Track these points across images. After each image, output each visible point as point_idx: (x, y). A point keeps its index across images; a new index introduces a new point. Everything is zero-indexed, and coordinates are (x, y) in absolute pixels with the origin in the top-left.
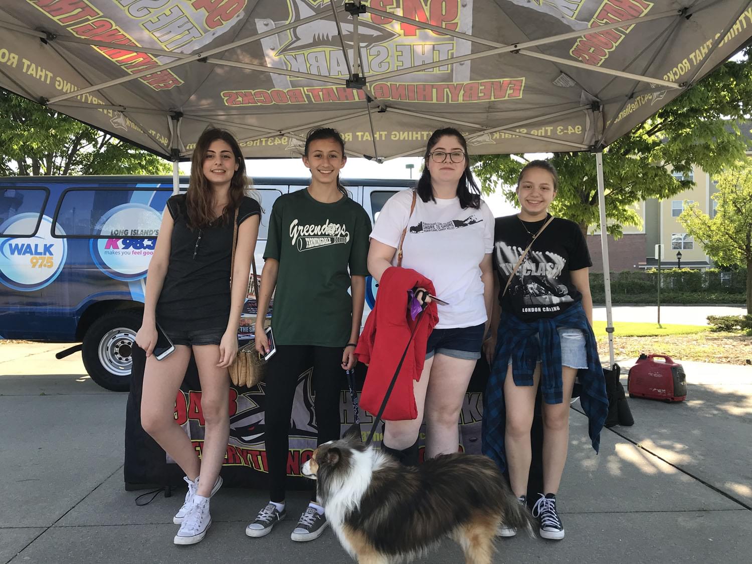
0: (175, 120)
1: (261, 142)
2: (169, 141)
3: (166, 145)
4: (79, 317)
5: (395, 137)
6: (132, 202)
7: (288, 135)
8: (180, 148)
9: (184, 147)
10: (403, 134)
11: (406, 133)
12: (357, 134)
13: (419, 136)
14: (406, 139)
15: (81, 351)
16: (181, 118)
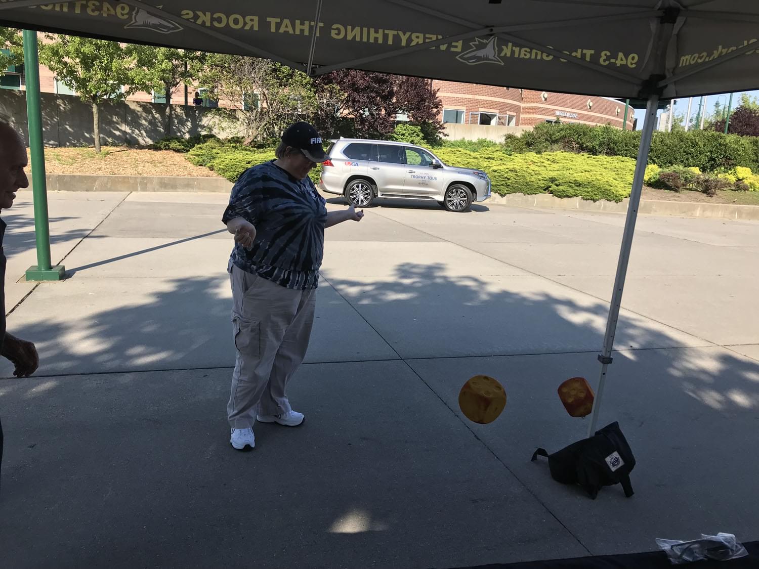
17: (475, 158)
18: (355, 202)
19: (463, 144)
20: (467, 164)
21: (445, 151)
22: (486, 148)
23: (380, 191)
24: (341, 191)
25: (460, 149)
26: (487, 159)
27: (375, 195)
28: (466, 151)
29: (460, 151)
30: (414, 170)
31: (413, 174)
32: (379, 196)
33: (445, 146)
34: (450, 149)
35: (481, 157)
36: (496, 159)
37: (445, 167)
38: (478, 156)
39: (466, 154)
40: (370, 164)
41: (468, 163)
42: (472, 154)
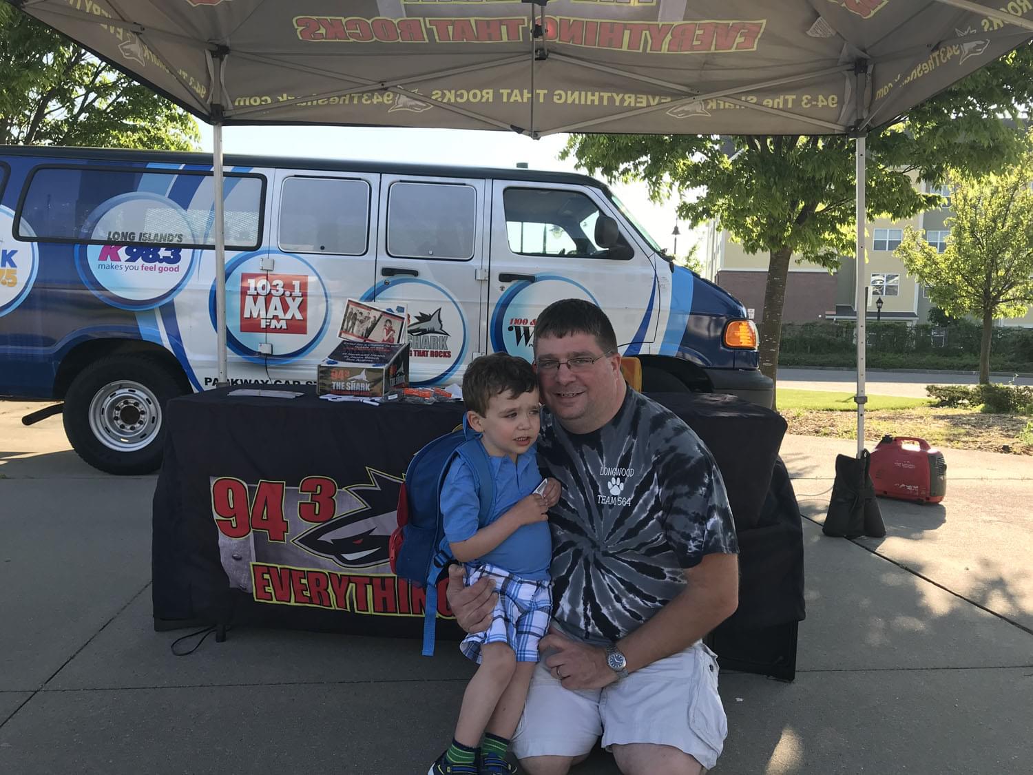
0: (218, 60)
1: (352, 99)
2: (208, 91)
3: (203, 97)
4: (59, 363)
5: (560, 99)
6: (140, 191)
7: (395, 90)
8: (224, 104)
9: (232, 102)
10: (572, 94)
11: (577, 93)
12: (501, 91)
13: (596, 98)
14: (577, 102)
15: (62, 414)
16: (227, 56)
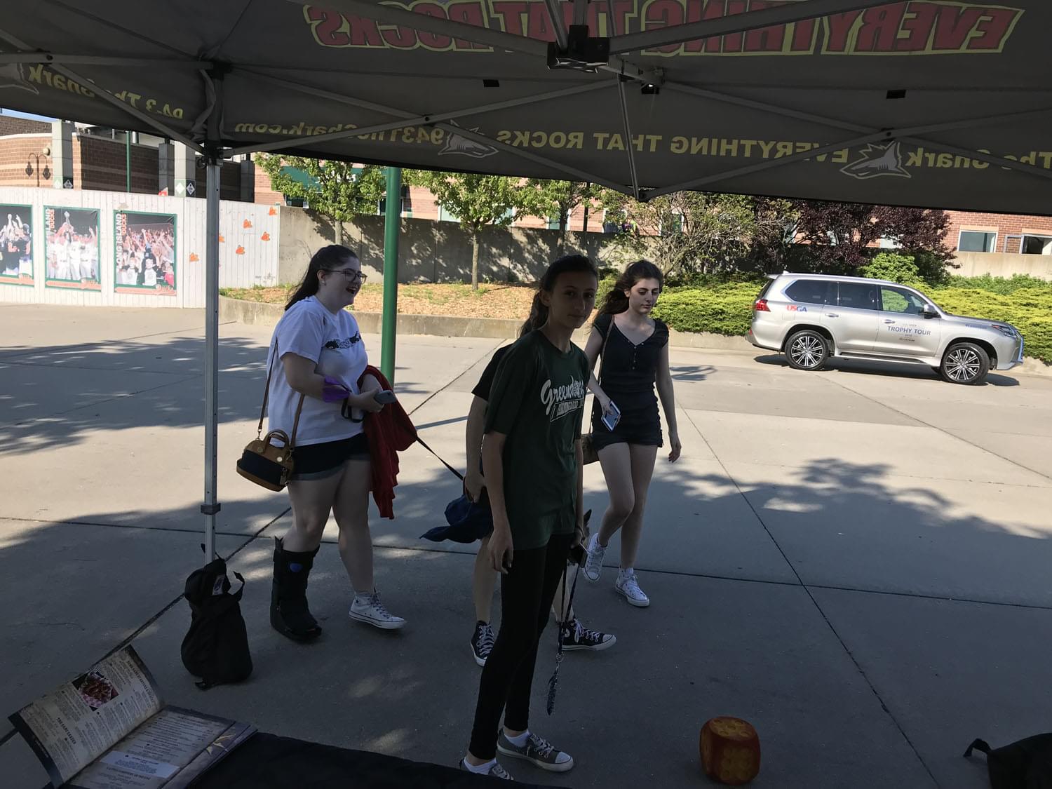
17: (1002, 304)
18: (798, 362)
19: (986, 282)
20: (988, 313)
21: (953, 292)
22: (1026, 289)
23: (838, 347)
24: (779, 346)
25: (978, 290)
26: (1025, 305)
27: (830, 354)
28: (988, 294)
29: (979, 294)
30: (892, 319)
31: (890, 325)
32: (837, 354)
33: (955, 286)
34: (962, 290)
35: (1014, 303)
36: (1040, 307)
37: (944, 316)
38: (1010, 302)
39: (988, 297)
40: (824, 310)
41: (991, 311)
42: (1000, 298)
